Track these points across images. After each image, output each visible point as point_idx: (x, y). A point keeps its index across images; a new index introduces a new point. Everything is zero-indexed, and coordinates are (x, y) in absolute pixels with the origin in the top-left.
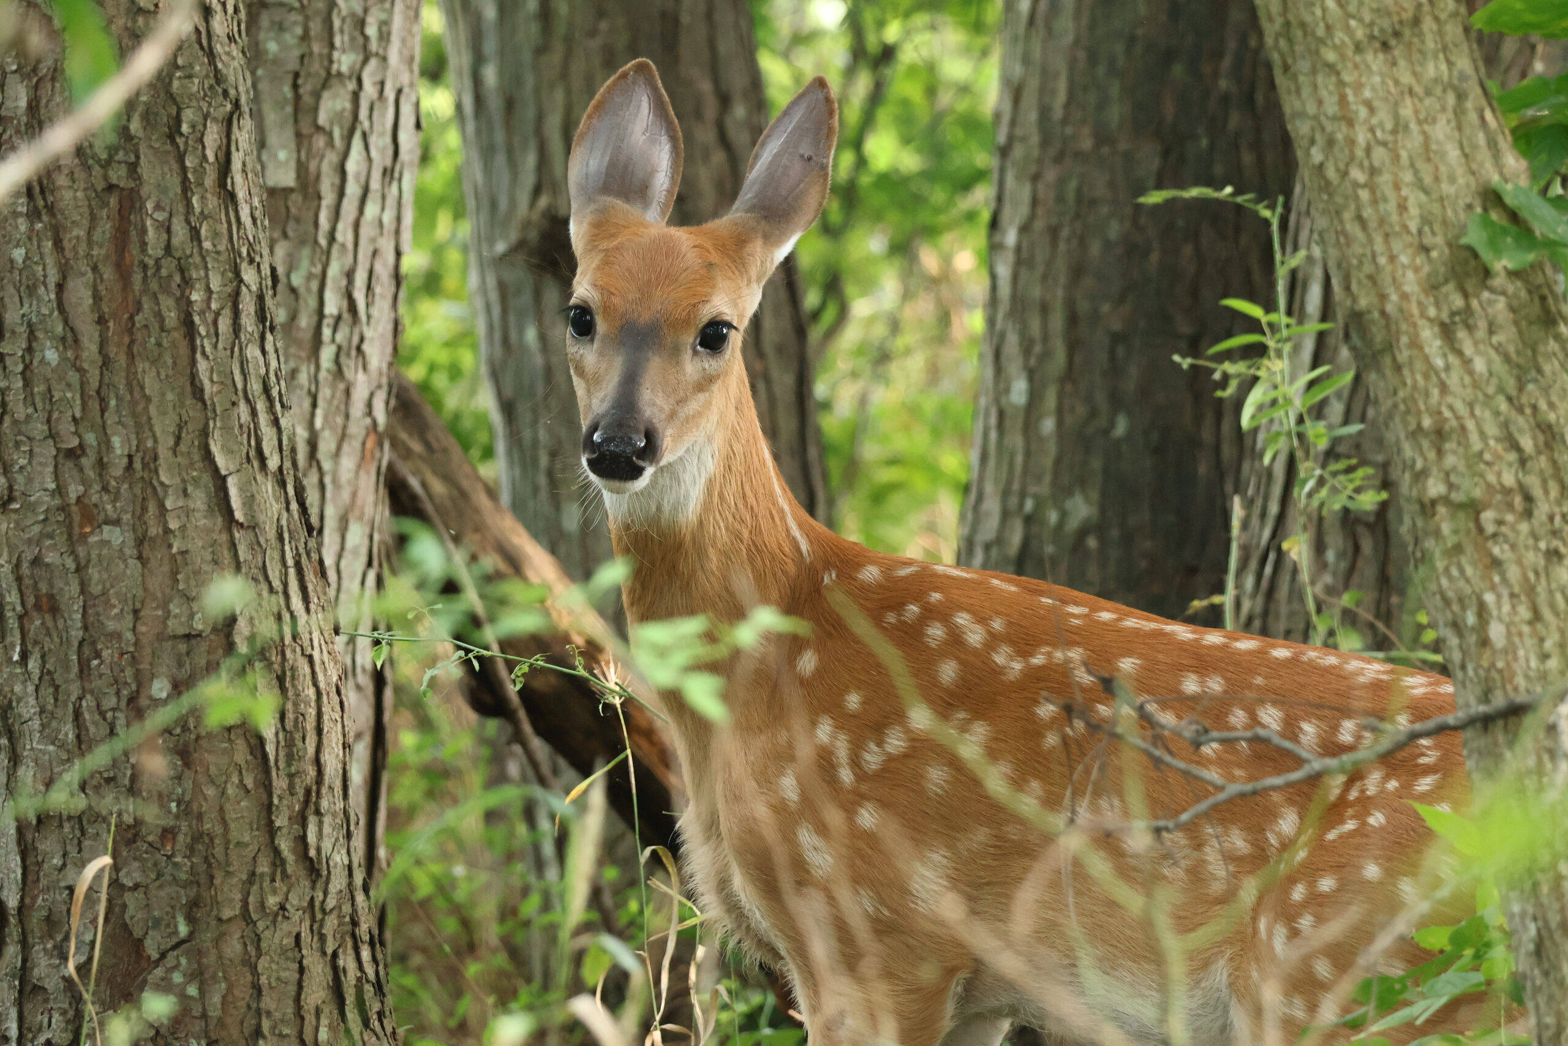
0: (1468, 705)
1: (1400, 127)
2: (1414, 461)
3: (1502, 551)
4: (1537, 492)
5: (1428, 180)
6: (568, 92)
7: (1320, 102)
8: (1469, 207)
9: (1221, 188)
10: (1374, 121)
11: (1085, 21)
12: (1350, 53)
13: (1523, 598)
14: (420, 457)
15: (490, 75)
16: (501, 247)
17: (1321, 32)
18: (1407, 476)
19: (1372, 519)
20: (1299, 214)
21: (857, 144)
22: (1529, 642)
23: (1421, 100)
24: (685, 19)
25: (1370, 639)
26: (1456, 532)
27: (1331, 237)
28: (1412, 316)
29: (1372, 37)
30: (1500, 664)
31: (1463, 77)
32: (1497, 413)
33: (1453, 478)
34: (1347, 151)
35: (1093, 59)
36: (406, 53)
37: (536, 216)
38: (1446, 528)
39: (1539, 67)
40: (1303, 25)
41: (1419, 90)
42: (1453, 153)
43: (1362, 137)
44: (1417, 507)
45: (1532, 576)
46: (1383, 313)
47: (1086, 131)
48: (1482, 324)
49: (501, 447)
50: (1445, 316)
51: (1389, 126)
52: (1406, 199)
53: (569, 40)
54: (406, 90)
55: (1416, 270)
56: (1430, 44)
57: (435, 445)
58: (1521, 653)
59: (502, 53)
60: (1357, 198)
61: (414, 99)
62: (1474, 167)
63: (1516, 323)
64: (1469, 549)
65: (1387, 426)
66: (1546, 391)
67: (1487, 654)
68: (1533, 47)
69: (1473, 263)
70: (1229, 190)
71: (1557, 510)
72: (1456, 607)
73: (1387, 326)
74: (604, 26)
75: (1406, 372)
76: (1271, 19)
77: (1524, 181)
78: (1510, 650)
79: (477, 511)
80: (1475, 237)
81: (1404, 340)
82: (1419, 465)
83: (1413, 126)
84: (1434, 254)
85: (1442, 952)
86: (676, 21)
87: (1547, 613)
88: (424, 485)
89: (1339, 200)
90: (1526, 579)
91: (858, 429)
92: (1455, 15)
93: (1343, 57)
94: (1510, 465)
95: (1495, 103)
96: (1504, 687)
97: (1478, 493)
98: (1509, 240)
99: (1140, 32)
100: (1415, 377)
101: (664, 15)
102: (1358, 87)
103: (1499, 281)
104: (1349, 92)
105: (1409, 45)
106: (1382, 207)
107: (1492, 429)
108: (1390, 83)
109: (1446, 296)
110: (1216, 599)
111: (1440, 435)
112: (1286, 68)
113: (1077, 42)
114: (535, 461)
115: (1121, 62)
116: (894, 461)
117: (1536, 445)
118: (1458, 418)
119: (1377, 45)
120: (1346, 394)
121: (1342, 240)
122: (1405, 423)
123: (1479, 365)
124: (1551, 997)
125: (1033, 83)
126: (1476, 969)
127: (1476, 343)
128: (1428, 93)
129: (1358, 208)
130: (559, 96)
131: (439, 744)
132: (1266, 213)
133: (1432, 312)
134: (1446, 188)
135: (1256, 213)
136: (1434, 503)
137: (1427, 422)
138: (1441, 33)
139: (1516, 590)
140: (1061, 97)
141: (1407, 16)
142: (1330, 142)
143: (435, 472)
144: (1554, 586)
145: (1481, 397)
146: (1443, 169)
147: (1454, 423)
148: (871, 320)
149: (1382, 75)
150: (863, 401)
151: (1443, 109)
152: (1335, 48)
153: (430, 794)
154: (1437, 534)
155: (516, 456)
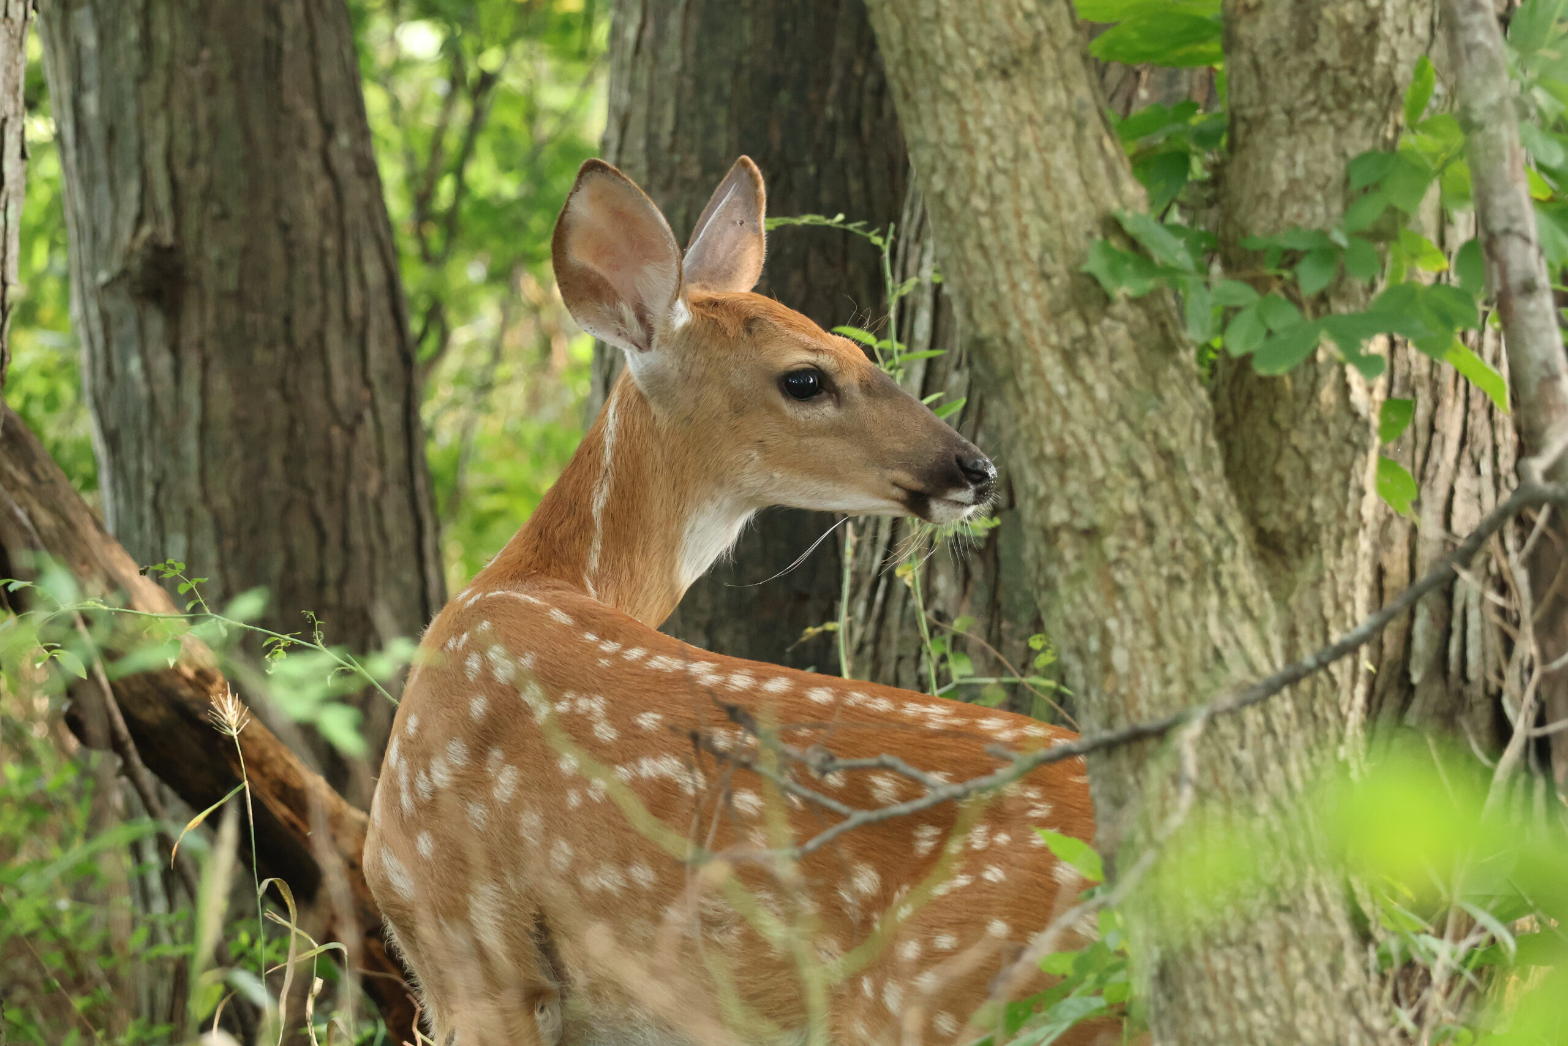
0: (1091, 731)
1: (1020, 155)
2: (1036, 488)
3: (1125, 577)
4: (1159, 518)
5: (1048, 207)
6: (170, 121)
7: (941, 130)
8: (1090, 235)
9: (832, 216)
10: (995, 149)
11: (691, 49)
12: (970, 80)
13: (1146, 623)
14: (27, 488)
15: (91, 103)
16: (103, 277)
17: (941, 59)
18: (1030, 504)
19: (982, 545)
20: (907, 241)
21: (458, 172)
22: (1152, 667)
23: (1041, 128)
24: (288, 47)
25: (981, 665)
26: (1078, 558)
27: (952, 265)
28: (1033, 343)
29: (991, 66)
30: (1123, 690)
31: (1082, 106)
32: (1118, 440)
33: (1076, 505)
34: (968, 179)
35: (700, 86)
36: (10, 82)
37: (138, 245)
38: (1069, 554)
39: (1143, 93)
40: (923, 53)
41: (1039, 118)
42: (1073, 181)
43: (983, 165)
44: (1039, 534)
45: (1154, 602)
46: (1006, 341)
47: (694, 158)
48: (1103, 353)
49: (105, 478)
50: (1066, 343)
51: (1010, 153)
52: (1026, 227)
53: (170, 68)
54: (11, 119)
55: (1038, 297)
56: (1049, 72)
57: (42, 476)
58: (1144, 679)
59: (102, 81)
60: (978, 226)
61: (19, 129)
62: (1094, 194)
63: (1137, 350)
64: (1092, 575)
65: (1009, 452)
66: (1167, 416)
67: (1110, 680)
68: (1138, 74)
69: (1093, 290)
70: (840, 217)
71: (1178, 535)
72: (1079, 633)
73: (1010, 354)
74: (206, 54)
75: (1028, 399)
76: (891, 48)
77: (1143, 208)
78: (1133, 676)
79: (85, 542)
80: (1096, 264)
81: (1026, 367)
82: (1042, 491)
83: (1034, 155)
84: (1056, 281)
85: (1064, 977)
86: (279, 49)
87: (1169, 639)
88: (31, 516)
89: (960, 227)
90: (1148, 604)
91: (460, 458)
92: (1073, 43)
93: (963, 85)
94: (1132, 491)
95: (1114, 131)
96: (1126, 713)
97: (1100, 520)
98: (1129, 267)
99: (746, 59)
100: (1037, 404)
101: (267, 42)
102: (979, 115)
103: (1119, 308)
104: (970, 122)
105: (1029, 73)
106: (1003, 235)
107: (1113, 455)
108: (1010, 111)
109: (1068, 322)
110: (830, 626)
111: (1063, 461)
112: (906, 96)
113: (684, 68)
114: (140, 491)
115: (727, 90)
116: (496, 489)
117: (1158, 473)
118: (1081, 445)
119: (996, 73)
120: (956, 420)
121: (964, 268)
122: (1028, 450)
123: (1101, 392)
124: (1175, 1023)
125: (640, 112)
126: (1099, 993)
127: (1097, 370)
128: (1048, 120)
129: (980, 235)
130: (161, 124)
131: (40, 776)
132: (878, 241)
133: (1054, 339)
134: (1068, 216)
135: (868, 239)
136: (1057, 529)
137: (1049, 449)
138: (1059, 61)
139: (1139, 615)
140: (669, 125)
141: (1027, 44)
142: (951, 170)
143: (42, 504)
144: (1176, 611)
145: (1102, 423)
146: (1063, 198)
147: (1076, 450)
148: (471, 348)
149: (1002, 103)
150: (465, 430)
151: (1063, 137)
152: (956, 76)
153: (32, 827)
154: (1061, 561)
155: (120, 486)
